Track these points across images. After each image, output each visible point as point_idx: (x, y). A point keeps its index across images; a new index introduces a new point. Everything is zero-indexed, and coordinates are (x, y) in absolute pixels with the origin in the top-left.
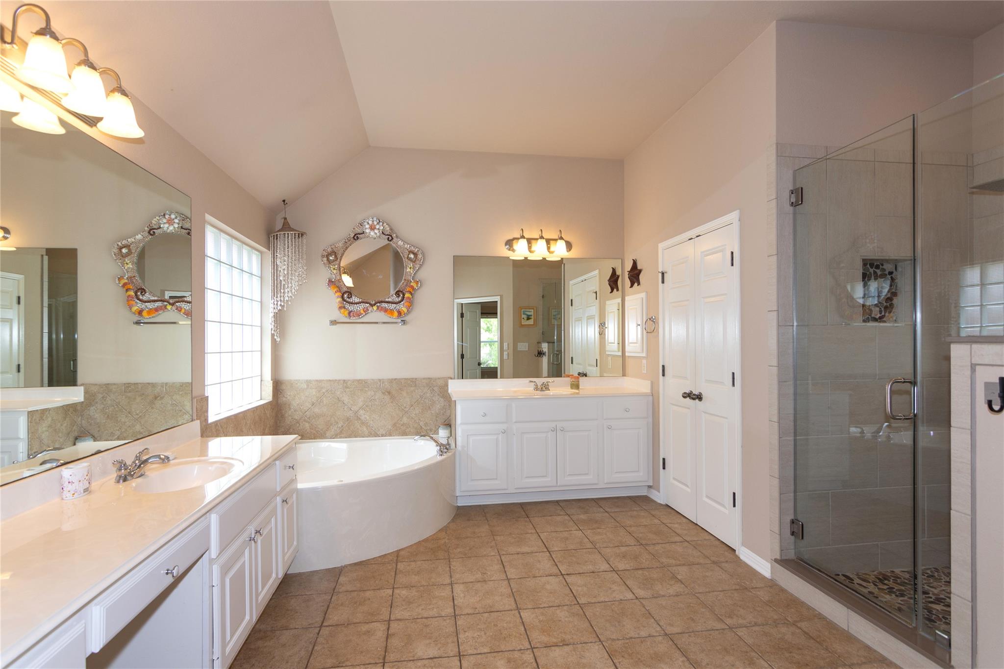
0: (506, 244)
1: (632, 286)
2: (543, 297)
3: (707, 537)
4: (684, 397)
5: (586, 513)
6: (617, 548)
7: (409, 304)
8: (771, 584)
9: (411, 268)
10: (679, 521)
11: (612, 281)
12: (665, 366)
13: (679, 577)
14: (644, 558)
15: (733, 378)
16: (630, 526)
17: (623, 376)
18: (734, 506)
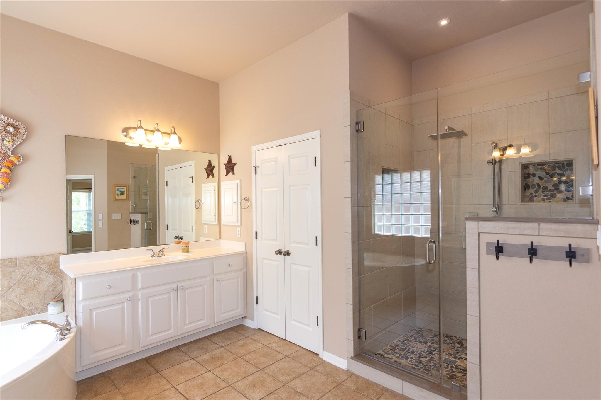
0: (123, 131)
1: (227, 174)
2: (134, 177)
3: (297, 348)
4: (277, 254)
5: (206, 352)
6: (245, 379)
7: (7, 180)
8: (349, 374)
9: (9, 141)
10: (274, 341)
11: (209, 170)
12: (258, 232)
13: (299, 390)
14: (268, 382)
15: (317, 241)
16: (245, 355)
17: (219, 239)
18: (318, 325)
